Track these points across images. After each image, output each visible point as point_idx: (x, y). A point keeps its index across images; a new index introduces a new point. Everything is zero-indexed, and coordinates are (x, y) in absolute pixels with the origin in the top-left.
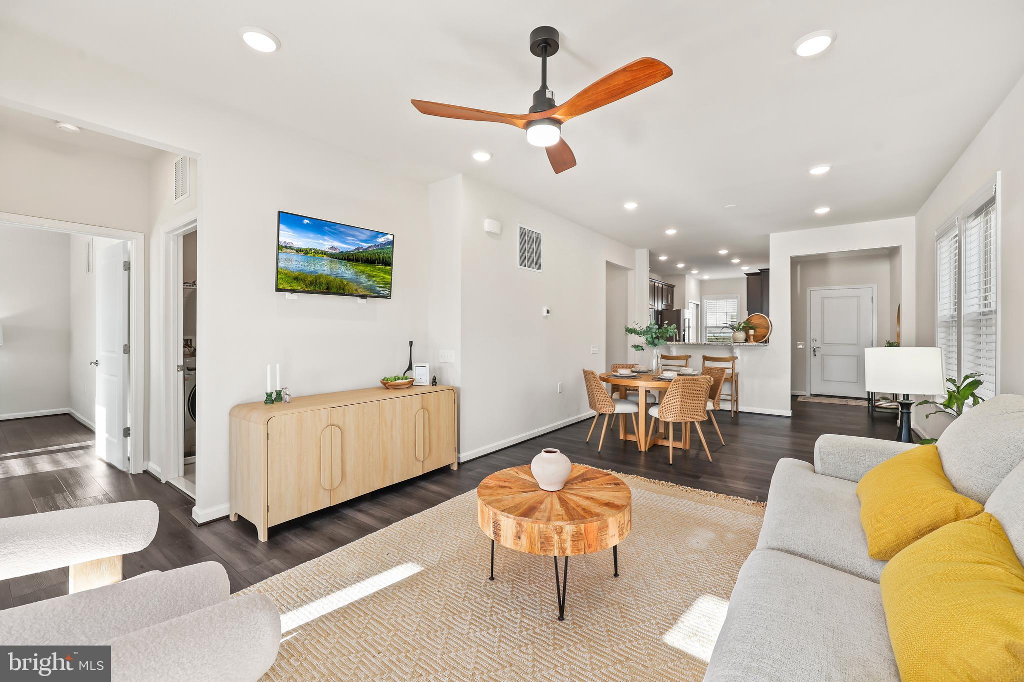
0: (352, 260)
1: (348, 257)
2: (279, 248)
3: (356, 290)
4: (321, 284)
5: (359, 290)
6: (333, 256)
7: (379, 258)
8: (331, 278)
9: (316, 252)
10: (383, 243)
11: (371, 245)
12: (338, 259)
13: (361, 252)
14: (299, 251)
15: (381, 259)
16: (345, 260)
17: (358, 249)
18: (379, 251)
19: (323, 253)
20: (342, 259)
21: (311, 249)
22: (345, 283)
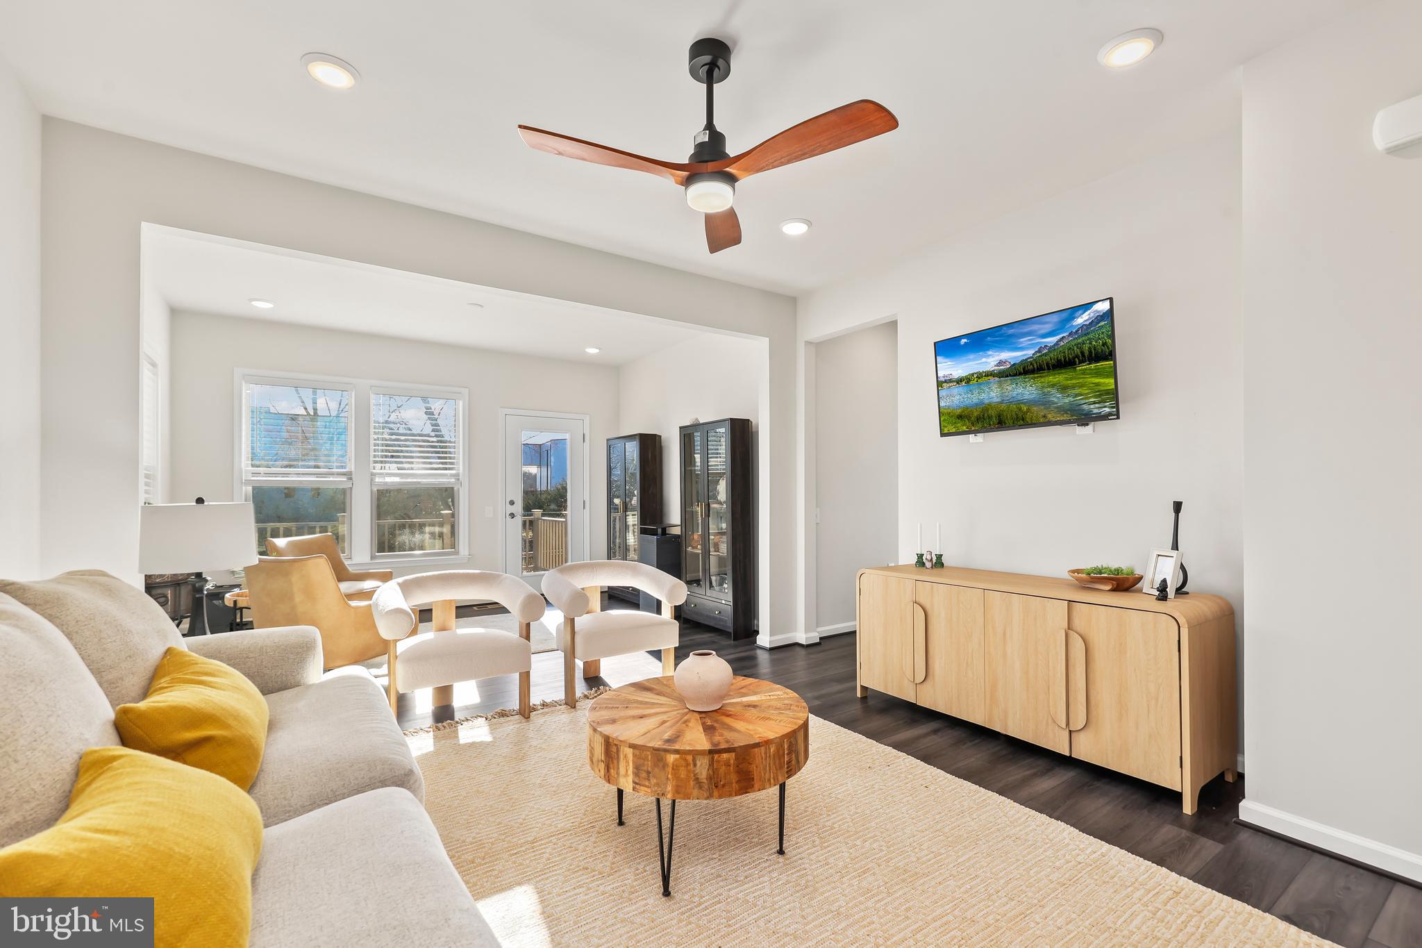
0: (1033, 372)
1: (1024, 369)
2: (940, 384)
3: (1044, 416)
4: (990, 417)
5: (1049, 416)
6: (1002, 375)
7: (1082, 353)
8: (1003, 406)
9: (980, 376)
10: (1088, 323)
11: (1062, 335)
12: (1010, 375)
13: (1046, 354)
14: (959, 381)
15: (1087, 353)
16: (1020, 374)
17: (1039, 351)
18: (1080, 341)
19: (989, 374)
20: (1015, 375)
21: (973, 375)
22: (1025, 408)
